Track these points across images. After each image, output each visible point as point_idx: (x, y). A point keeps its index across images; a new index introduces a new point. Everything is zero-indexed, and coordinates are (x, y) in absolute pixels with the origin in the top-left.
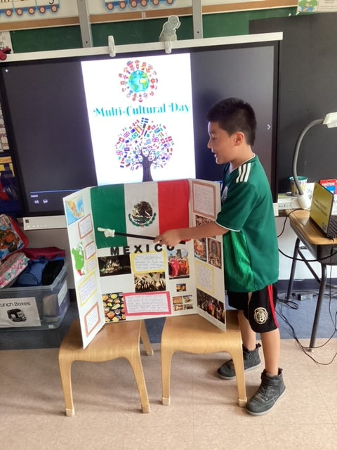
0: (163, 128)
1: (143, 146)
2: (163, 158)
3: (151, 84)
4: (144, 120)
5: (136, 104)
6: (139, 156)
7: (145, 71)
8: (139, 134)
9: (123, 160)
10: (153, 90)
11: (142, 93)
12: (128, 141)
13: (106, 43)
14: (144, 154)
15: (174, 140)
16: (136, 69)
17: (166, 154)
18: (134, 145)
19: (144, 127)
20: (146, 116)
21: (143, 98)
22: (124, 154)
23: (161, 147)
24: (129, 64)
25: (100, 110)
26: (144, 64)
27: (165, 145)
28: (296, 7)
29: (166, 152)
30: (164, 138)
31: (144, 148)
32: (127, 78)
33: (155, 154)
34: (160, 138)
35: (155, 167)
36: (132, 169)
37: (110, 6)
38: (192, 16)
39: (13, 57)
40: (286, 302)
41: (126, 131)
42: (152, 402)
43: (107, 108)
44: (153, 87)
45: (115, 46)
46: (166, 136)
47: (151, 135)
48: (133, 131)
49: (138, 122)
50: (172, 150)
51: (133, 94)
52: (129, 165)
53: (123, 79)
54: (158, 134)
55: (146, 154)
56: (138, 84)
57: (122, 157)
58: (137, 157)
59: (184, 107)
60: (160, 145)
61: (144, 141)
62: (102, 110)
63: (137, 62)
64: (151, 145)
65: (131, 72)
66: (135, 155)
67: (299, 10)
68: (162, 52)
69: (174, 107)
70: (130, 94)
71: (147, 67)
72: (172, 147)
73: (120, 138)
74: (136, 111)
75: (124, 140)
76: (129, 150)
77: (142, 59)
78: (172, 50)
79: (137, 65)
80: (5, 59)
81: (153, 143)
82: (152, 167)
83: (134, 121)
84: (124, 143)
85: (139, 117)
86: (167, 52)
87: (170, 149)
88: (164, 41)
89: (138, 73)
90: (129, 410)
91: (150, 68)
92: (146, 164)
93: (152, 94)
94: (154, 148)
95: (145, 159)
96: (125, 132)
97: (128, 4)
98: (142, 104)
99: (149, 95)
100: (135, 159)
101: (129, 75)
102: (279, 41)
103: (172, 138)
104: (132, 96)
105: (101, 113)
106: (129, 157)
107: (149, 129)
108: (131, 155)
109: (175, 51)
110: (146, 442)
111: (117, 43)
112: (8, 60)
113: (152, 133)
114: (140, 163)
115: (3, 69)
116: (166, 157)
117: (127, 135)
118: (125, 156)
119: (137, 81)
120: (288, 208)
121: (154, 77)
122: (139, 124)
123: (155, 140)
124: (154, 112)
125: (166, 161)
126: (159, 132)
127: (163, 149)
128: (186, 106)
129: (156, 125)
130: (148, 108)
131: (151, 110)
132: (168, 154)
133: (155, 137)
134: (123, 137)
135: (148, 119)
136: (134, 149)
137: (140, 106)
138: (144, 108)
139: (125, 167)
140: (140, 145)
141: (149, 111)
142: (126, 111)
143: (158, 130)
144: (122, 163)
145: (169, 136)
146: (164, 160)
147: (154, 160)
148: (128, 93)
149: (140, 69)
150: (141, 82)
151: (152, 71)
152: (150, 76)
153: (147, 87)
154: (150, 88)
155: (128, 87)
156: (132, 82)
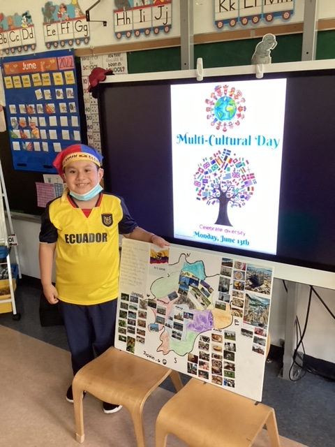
0: (246, 163)
1: (222, 180)
2: (242, 197)
3: (238, 112)
4: (226, 152)
5: (219, 134)
6: (217, 190)
7: (233, 97)
8: (220, 167)
9: (200, 192)
10: (240, 119)
11: (227, 122)
12: (207, 173)
14: (222, 189)
15: (257, 178)
16: (223, 95)
17: (246, 193)
18: (213, 178)
19: (225, 159)
20: (229, 147)
21: (228, 128)
22: (202, 186)
23: (241, 185)
24: (217, 89)
25: (183, 137)
26: (233, 90)
27: (246, 183)
29: (246, 190)
30: (246, 174)
31: (223, 182)
32: (214, 104)
33: (233, 190)
34: (241, 174)
35: (232, 206)
36: (208, 203)
37: (220, 24)
38: (302, 34)
41: (206, 161)
43: (191, 135)
44: (239, 115)
45: (204, 70)
46: (247, 173)
47: (232, 169)
48: (214, 162)
49: (219, 151)
50: (253, 189)
51: (218, 122)
52: (206, 198)
53: (209, 106)
54: (239, 169)
55: (224, 189)
56: (224, 111)
57: (200, 188)
58: (214, 191)
59: (273, 142)
60: (240, 182)
61: (224, 175)
62: (185, 137)
63: (226, 87)
64: (231, 180)
65: (219, 98)
66: (212, 189)
68: (252, 77)
69: (261, 140)
70: (214, 122)
71: (236, 93)
72: (253, 185)
73: (200, 168)
75: (203, 170)
76: (207, 182)
77: (231, 84)
78: (264, 74)
79: (226, 91)
80: (104, 80)
81: (233, 179)
82: (229, 204)
83: (216, 152)
84: (203, 174)
85: (221, 148)
86: (257, 77)
87: (250, 187)
88: (256, 64)
89: (225, 99)
91: (239, 94)
92: (223, 200)
93: (238, 123)
95: (223, 194)
96: (205, 163)
97: (239, 22)
98: (226, 135)
99: (234, 125)
100: (212, 193)
101: (215, 101)
103: (255, 175)
104: (216, 125)
105: (184, 140)
106: (207, 190)
107: (230, 162)
108: (209, 187)
109: (268, 76)
111: (206, 66)
112: (107, 81)
113: (232, 168)
114: (217, 198)
116: (245, 196)
117: (206, 165)
118: (203, 189)
121: (243, 105)
122: (220, 156)
123: (236, 175)
124: (238, 144)
125: (245, 201)
126: (241, 167)
127: (243, 186)
128: (275, 140)
129: (238, 159)
130: (231, 139)
131: (235, 142)
132: (248, 193)
133: (236, 171)
134: (202, 167)
135: (230, 151)
136: (213, 182)
137: (223, 136)
138: (227, 138)
139: (201, 199)
140: (219, 178)
141: (233, 142)
142: (208, 140)
143: (240, 165)
144: (199, 195)
145: (251, 172)
146: (243, 199)
147: (232, 197)
148: (213, 120)
149: (228, 95)
150: (228, 110)
151: (240, 98)
152: (238, 103)
153: (233, 116)
154: (236, 117)
155: (214, 115)
156: (218, 109)
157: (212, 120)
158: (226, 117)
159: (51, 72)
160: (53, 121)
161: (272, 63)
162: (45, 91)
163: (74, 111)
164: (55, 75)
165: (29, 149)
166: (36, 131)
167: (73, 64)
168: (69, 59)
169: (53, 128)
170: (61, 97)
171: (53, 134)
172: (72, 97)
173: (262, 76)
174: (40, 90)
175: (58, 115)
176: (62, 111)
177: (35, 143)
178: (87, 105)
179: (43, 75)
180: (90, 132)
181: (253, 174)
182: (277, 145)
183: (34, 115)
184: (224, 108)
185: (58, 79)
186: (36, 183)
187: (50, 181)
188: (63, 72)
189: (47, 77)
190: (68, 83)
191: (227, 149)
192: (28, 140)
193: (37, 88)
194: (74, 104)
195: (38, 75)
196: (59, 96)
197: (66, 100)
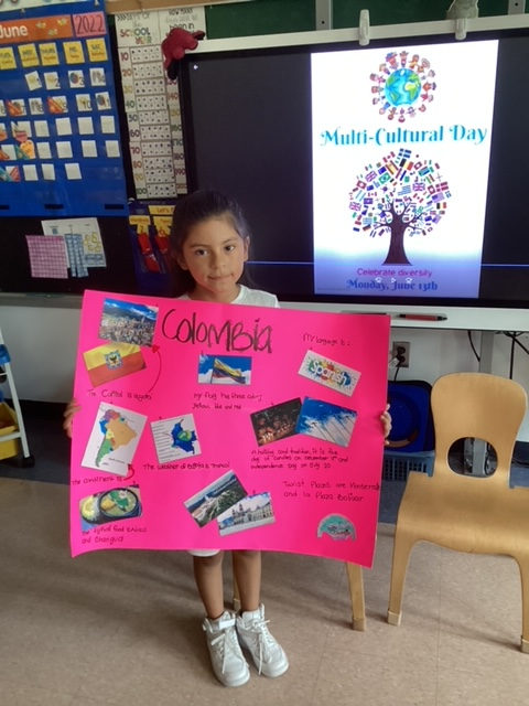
0: (434, 168)
1: (396, 196)
2: (428, 219)
3: (423, 92)
4: (404, 153)
5: (393, 126)
6: (388, 213)
7: (415, 69)
8: (393, 177)
9: (359, 218)
10: (426, 103)
11: (406, 107)
12: (371, 188)
13: (355, 23)
14: (396, 210)
15: (451, 189)
16: (400, 67)
17: (434, 213)
18: (381, 194)
19: (402, 164)
20: (407, 145)
21: (406, 116)
22: (363, 209)
23: (426, 201)
24: (390, 57)
25: (332, 134)
26: (416, 58)
27: (434, 197)
29: (435, 209)
30: (434, 184)
31: (397, 200)
32: (384, 81)
33: (414, 211)
34: (427, 184)
35: (412, 234)
36: (373, 234)
39: (206, 46)
41: (370, 170)
42: (370, 615)
43: (344, 131)
44: (425, 97)
45: (370, 28)
46: (437, 182)
47: (412, 178)
48: (383, 170)
49: (393, 155)
50: (445, 206)
51: (391, 108)
52: (369, 227)
53: (376, 84)
54: (424, 177)
55: (399, 209)
56: (401, 91)
57: (359, 213)
58: (383, 214)
59: (477, 134)
60: (424, 197)
61: (399, 188)
62: (336, 134)
63: (404, 54)
64: (411, 195)
65: (392, 71)
66: (380, 211)
68: (448, 38)
69: (459, 132)
70: (385, 109)
71: (420, 63)
72: (446, 200)
73: (360, 182)
74: (391, 138)
75: (365, 184)
76: (371, 203)
77: (412, 50)
78: (468, 33)
79: (404, 60)
80: (195, 48)
81: (413, 193)
82: (407, 232)
83: (387, 154)
84: (365, 191)
85: (396, 147)
86: (457, 37)
87: (441, 203)
88: (456, 18)
89: (402, 73)
90: (332, 621)
91: (426, 64)
92: (398, 227)
93: (423, 109)
94: (415, 200)
95: (397, 218)
96: (368, 172)
98: (403, 127)
99: (417, 111)
100: (379, 218)
101: (386, 77)
103: (448, 185)
104: (388, 113)
105: (334, 139)
106: (371, 215)
107: (409, 168)
109: (473, 36)
110: (356, 677)
111: (373, 22)
112: (199, 50)
113: (413, 176)
114: (387, 224)
115: (190, 64)
116: (433, 217)
117: (371, 176)
118: (364, 213)
119: (400, 87)
121: (430, 80)
122: (394, 159)
123: (419, 187)
124: (423, 140)
125: (433, 225)
126: (427, 175)
127: (430, 203)
128: (480, 131)
129: (423, 163)
130: (412, 133)
131: (418, 137)
132: (438, 211)
133: (419, 182)
134: (364, 180)
135: (410, 152)
136: (380, 202)
137: (399, 130)
138: (405, 132)
139: (361, 230)
140: (392, 195)
141: (415, 138)
142: (374, 136)
143: (425, 171)
144: (357, 223)
145: (443, 181)
146: (430, 222)
147: (413, 221)
148: (382, 106)
149: (408, 66)
150: (407, 89)
151: (427, 71)
152: (424, 78)
153: (416, 98)
154: (420, 99)
155: (384, 97)
156: (391, 88)
157: (381, 104)
158: (405, 99)
159: (59, 42)
160: (63, 126)
161: (480, 16)
162: (46, 75)
163: (107, 106)
164: (67, 46)
165: (12, 179)
166: (27, 147)
167: (104, 27)
168: (96, 19)
169: (64, 138)
170: (79, 84)
171: (64, 149)
172: (103, 84)
173: (465, 36)
174: (35, 74)
175: (74, 115)
176: (81, 108)
177: (25, 167)
178: (128, 97)
179: (41, 46)
180: (134, 142)
181: (446, 183)
182: (482, 138)
183: (24, 119)
184: (401, 86)
185: (73, 53)
186: (27, 237)
187: (55, 231)
188: (83, 41)
189: (51, 50)
190: (93, 59)
191: (405, 148)
192: (11, 163)
193: (30, 70)
194: (106, 95)
195: (32, 47)
196: (75, 81)
197: (89, 89)
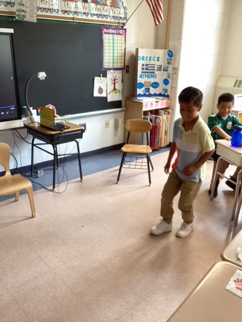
28: (15, 17)
40: (31, 176)
67: (17, 18)
102: (12, 33)
120: (26, 123)
